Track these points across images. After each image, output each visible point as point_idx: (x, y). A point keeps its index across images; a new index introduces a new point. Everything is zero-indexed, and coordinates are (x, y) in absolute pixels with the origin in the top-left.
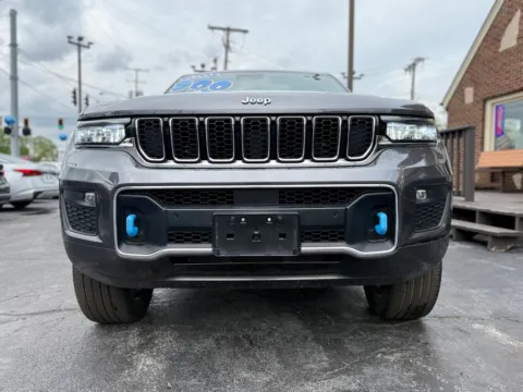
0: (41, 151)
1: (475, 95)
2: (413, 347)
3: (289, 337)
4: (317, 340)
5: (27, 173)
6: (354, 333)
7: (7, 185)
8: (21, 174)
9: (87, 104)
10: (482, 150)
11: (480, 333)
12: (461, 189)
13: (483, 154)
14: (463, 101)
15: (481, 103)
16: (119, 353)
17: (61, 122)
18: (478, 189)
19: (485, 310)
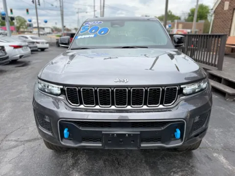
0: (20, 23)
1: (230, 5)
2: (186, 169)
3: (135, 159)
4: (147, 162)
5: (16, 47)
6: (162, 158)
7: (7, 55)
8: (13, 48)
9: (39, 4)
10: (229, 36)
11: (217, 160)
12: (216, 63)
13: (229, 37)
14: (223, 8)
15: (232, 10)
16: (64, 169)
17: (27, 11)
18: (226, 55)
19: (220, 144)
